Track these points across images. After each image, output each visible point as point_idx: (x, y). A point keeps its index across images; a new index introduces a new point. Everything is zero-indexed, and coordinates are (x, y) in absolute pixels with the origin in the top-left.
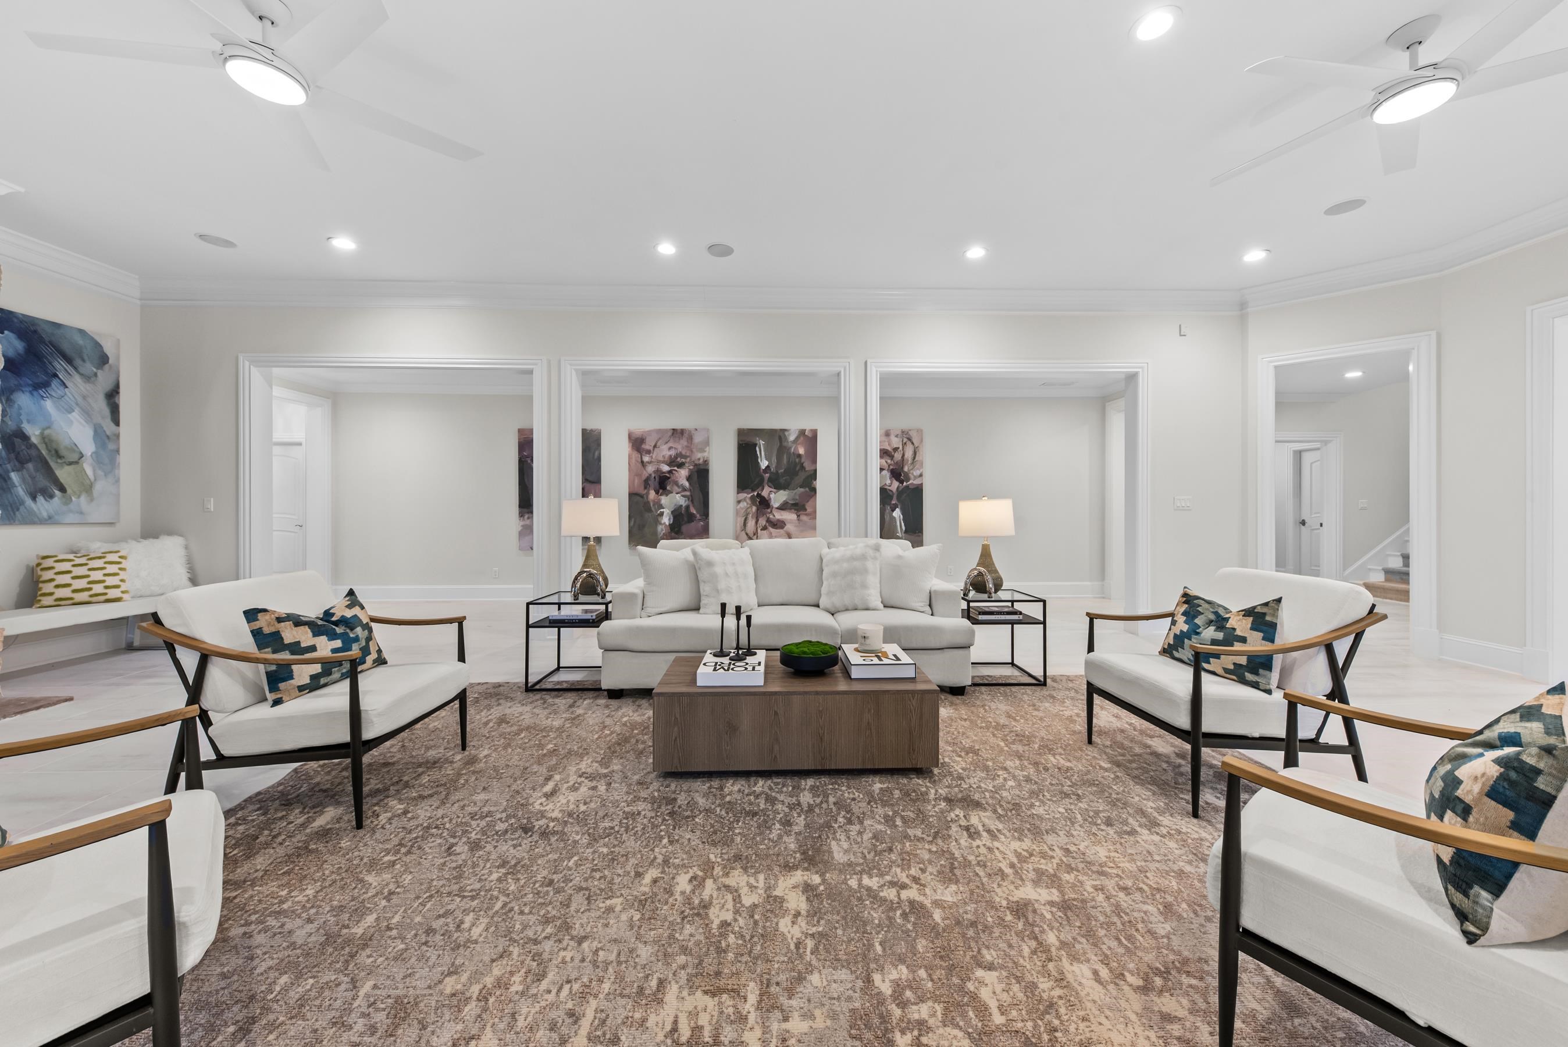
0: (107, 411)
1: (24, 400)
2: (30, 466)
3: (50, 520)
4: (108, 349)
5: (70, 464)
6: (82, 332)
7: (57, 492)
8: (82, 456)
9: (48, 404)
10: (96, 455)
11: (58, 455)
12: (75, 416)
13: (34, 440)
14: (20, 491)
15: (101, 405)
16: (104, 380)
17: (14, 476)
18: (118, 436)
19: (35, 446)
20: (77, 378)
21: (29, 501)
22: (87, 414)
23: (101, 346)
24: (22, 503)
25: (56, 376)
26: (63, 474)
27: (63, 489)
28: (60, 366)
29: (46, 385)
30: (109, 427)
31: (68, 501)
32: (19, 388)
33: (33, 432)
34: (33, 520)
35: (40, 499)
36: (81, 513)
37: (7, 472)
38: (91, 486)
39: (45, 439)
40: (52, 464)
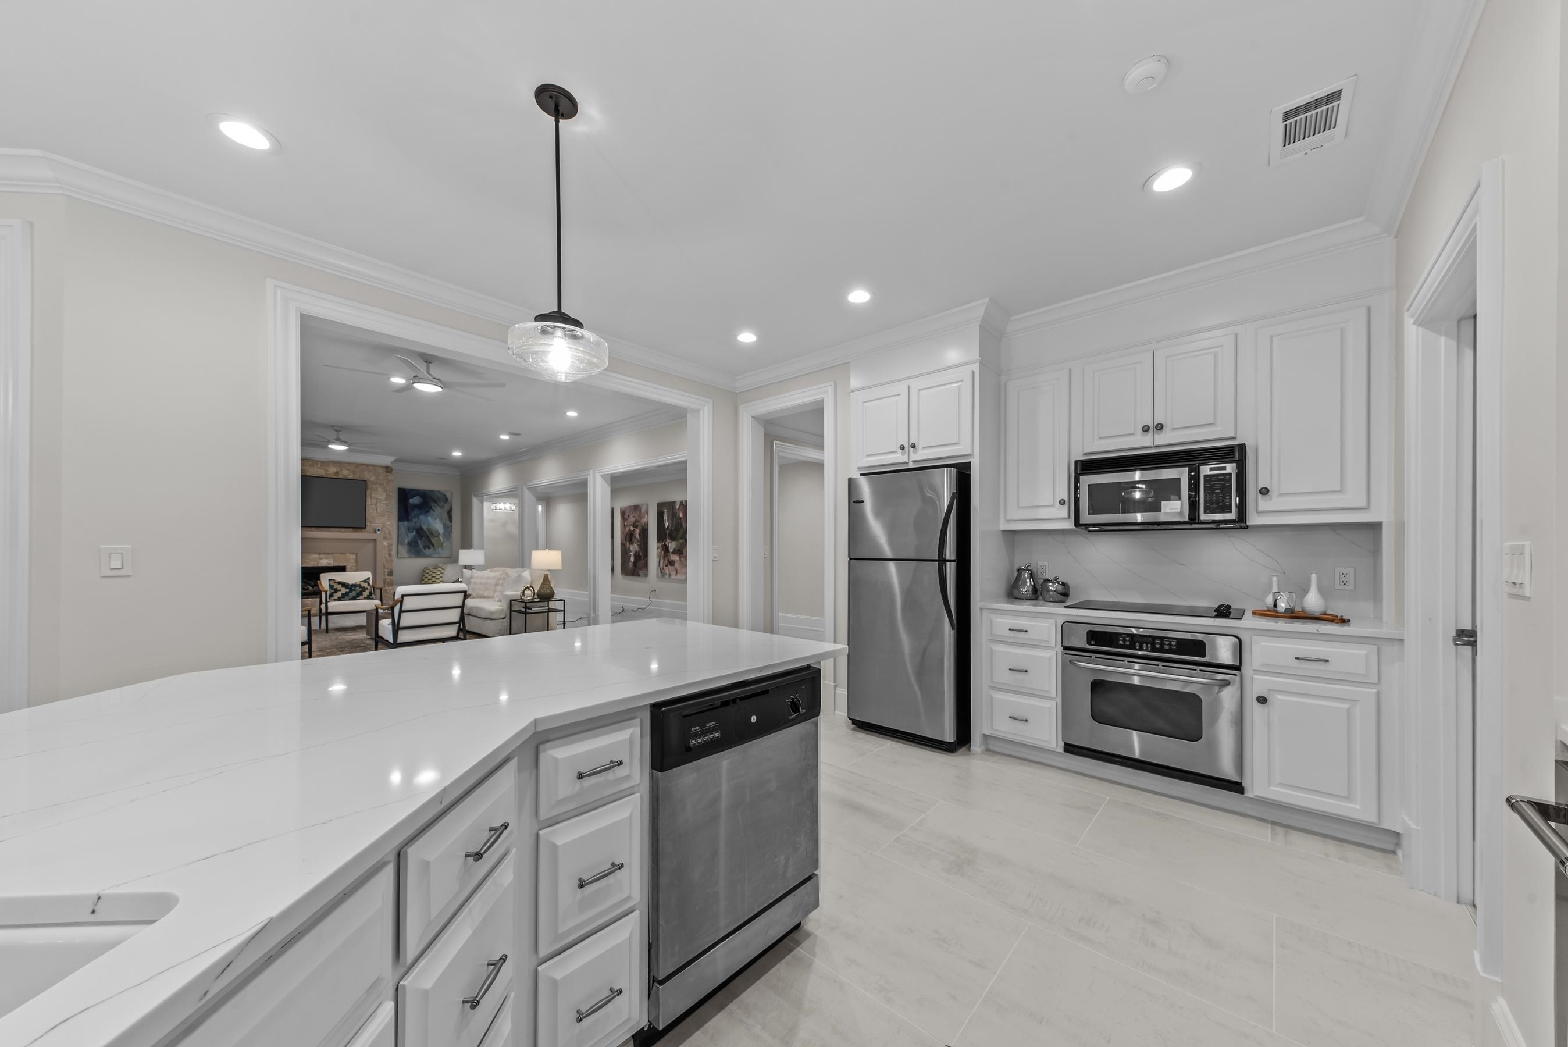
0: (448, 518)
1: (422, 517)
2: (424, 538)
3: (429, 556)
4: (448, 495)
5: (436, 537)
6: (439, 492)
7: (432, 547)
8: (439, 534)
9: (429, 518)
10: (444, 533)
11: (432, 534)
12: (437, 521)
13: (425, 530)
14: (421, 546)
15: (445, 516)
16: (447, 507)
17: (419, 542)
18: (451, 526)
19: (425, 532)
20: (438, 508)
21: (423, 550)
22: (441, 520)
23: (445, 495)
24: (422, 550)
25: (431, 508)
26: (434, 540)
27: (433, 546)
28: (433, 504)
29: (428, 512)
30: (448, 523)
31: (435, 550)
32: (421, 514)
33: (425, 527)
34: (424, 556)
35: (427, 549)
36: (439, 553)
37: (417, 541)
38: (442, 544)
39: (429, 529)
40: (430, 537)
